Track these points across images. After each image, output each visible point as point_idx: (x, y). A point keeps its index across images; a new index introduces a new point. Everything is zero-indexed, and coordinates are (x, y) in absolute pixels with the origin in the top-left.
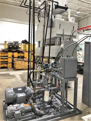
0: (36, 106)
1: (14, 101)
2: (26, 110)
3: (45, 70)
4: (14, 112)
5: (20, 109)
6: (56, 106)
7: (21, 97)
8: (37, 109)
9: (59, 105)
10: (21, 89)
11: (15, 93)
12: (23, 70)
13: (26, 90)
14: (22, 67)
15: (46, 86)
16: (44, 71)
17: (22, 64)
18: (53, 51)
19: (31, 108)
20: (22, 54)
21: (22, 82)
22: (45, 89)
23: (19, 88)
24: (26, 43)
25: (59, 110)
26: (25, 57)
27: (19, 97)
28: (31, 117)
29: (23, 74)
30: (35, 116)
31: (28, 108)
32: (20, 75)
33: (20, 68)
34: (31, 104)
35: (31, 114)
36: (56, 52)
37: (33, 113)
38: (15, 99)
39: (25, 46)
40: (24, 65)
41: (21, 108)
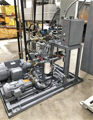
0: (36, 80)
1: (8, 77)
2: (26, 86)
3: (45, 37)
4: (13, 90)
5: (19, 87)
6: (57, 77)
7: (16, 73)
8: (38, 84)
9: (58, 75)
10: (14, 63)
11: (8, 68)
12: (7, 39)
13: (20, 64)
14: (5, 35)
15: (46, 58)
16: (44, 39)
17: (4, 32)
18: (46, 12)
19: (31, 83)
20: (2, 19)
21: (10, 53)
22: (46, 61)
23: (12, 62)
24: (4, 5)
25: (61, 80)
26: (6, 24)
27: (15, 73)
28: (33, 93)
29: (8, 44)
30: (37, 91)
31: (28, 84)
32: (5, 46)
33: (3, 37)
34: (31, 80)
35: (32, 90)
36: (51, 13)
37: (34, 88)
38: (9, 75)
39: (3, 8)
40: (7, 33)
41: (20, 85)
